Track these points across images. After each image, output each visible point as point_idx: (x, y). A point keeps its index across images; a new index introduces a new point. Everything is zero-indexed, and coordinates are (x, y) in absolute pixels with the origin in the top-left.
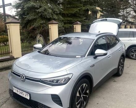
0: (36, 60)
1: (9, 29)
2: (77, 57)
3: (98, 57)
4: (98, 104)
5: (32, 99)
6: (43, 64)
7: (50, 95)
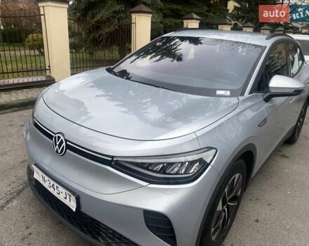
0: (101, 92)
1: (44, 15)
2: (219, 92)
3: (273, 99)
4: (257, 221)
5: (83, 210)
6: (115, 103)
7: (142, 212)
